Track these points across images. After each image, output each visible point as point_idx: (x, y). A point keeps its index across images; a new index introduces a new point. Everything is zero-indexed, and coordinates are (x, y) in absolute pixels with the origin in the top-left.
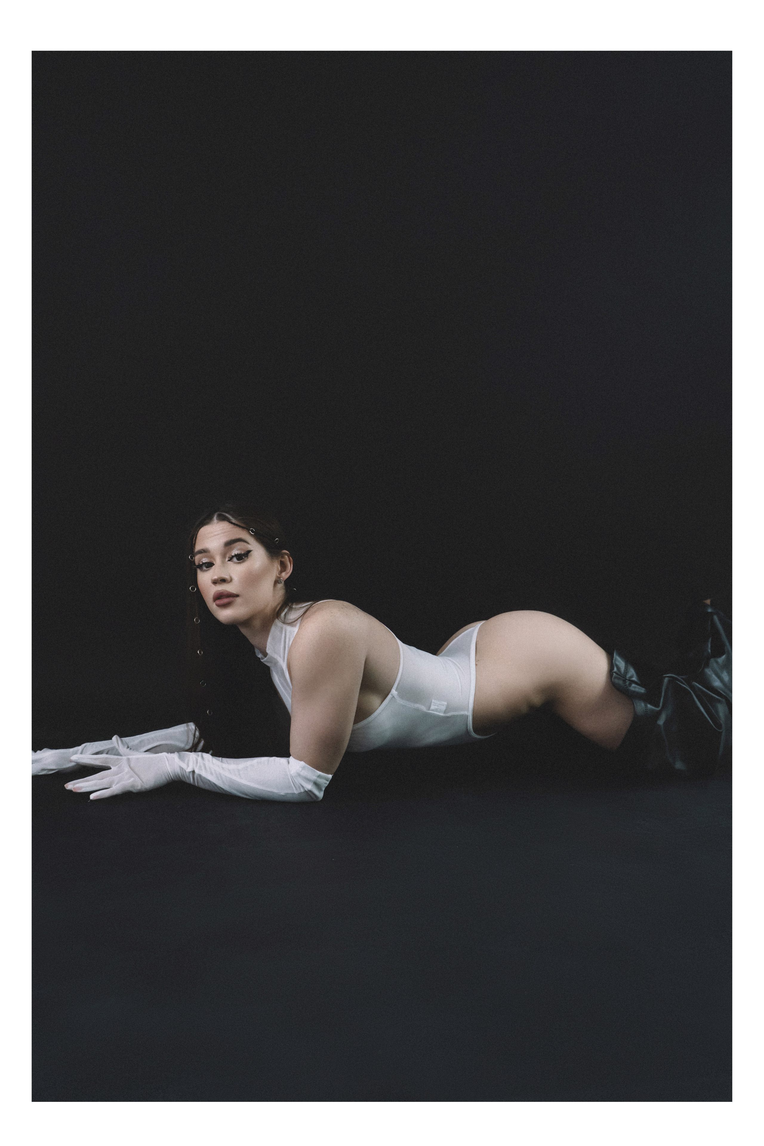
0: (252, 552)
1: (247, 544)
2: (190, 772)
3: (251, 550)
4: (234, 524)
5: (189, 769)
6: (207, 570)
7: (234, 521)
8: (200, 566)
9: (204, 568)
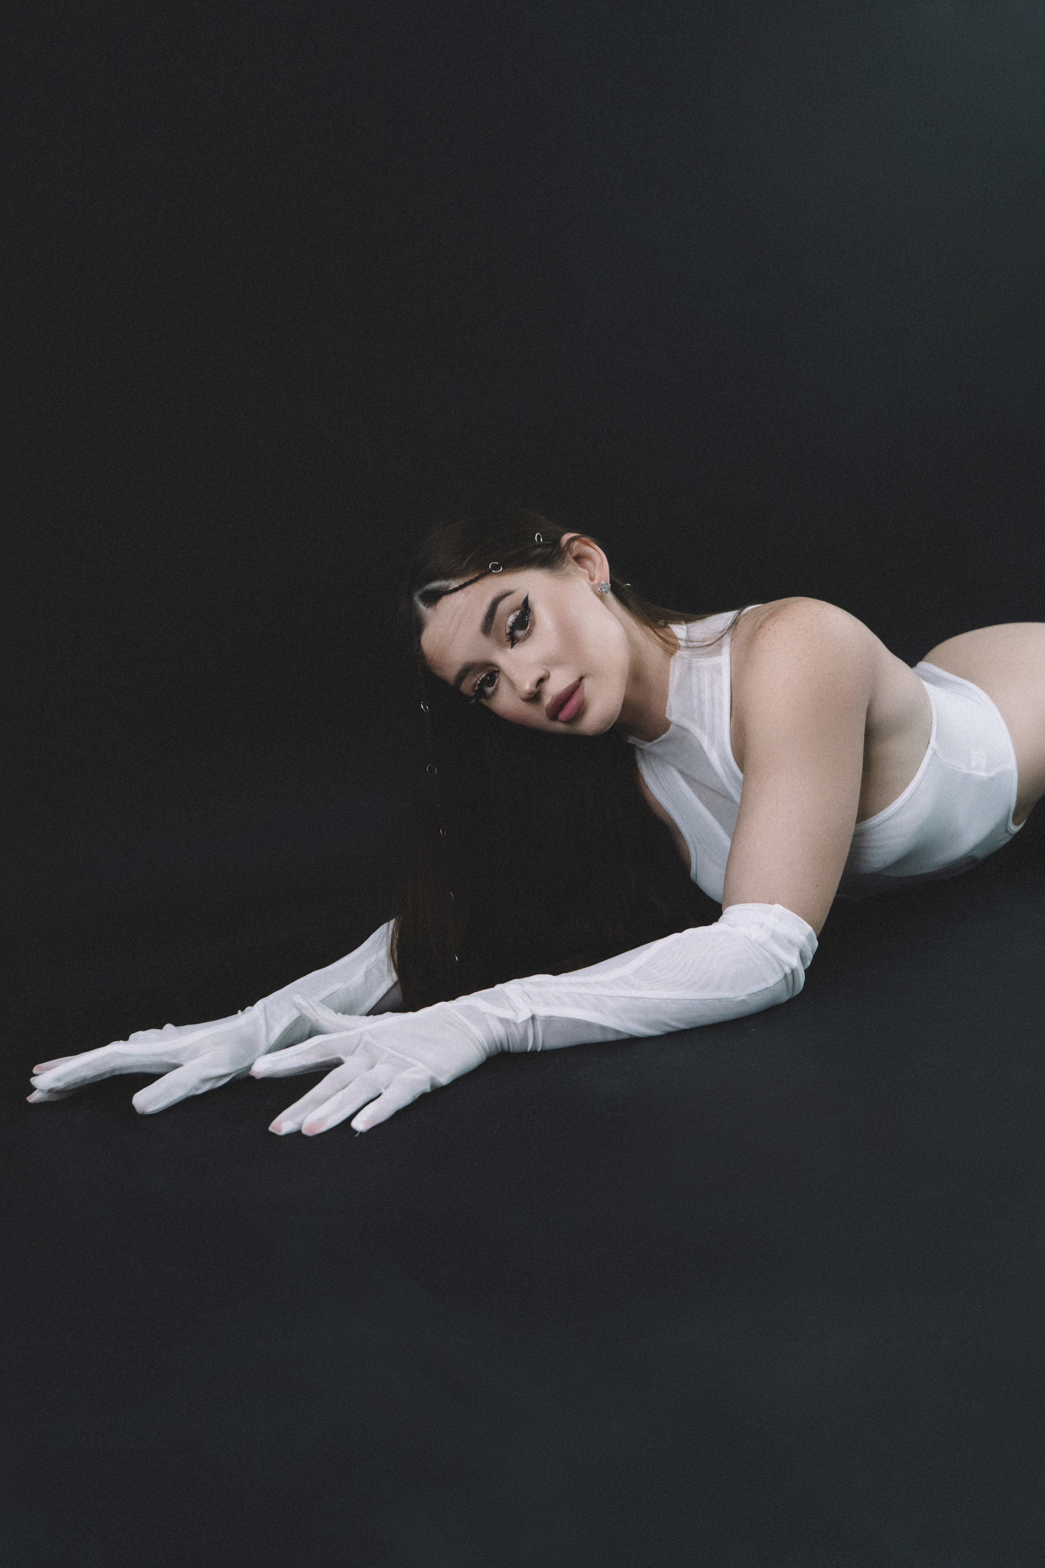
0: (530, 598)
1: (511, 595)
2: (527, 1021)
3: (524, 597)
4: (461, 587)
5: (525, 1015)
6: (496, 689)
7: (454, 584)
8: (480, 692)
9: (490, 690)
